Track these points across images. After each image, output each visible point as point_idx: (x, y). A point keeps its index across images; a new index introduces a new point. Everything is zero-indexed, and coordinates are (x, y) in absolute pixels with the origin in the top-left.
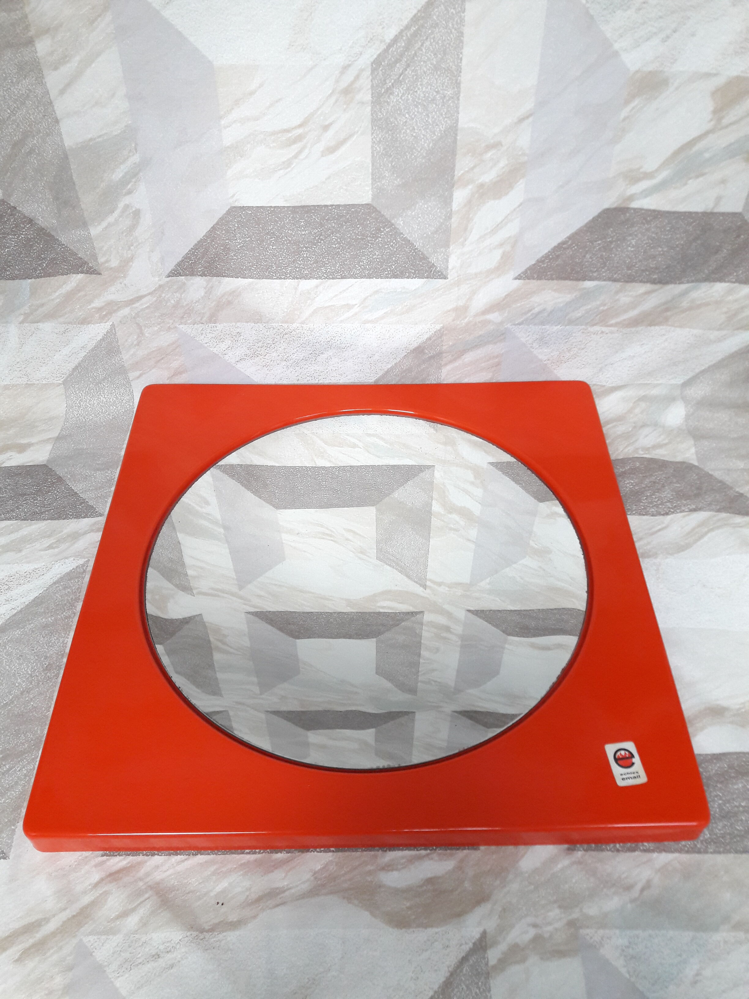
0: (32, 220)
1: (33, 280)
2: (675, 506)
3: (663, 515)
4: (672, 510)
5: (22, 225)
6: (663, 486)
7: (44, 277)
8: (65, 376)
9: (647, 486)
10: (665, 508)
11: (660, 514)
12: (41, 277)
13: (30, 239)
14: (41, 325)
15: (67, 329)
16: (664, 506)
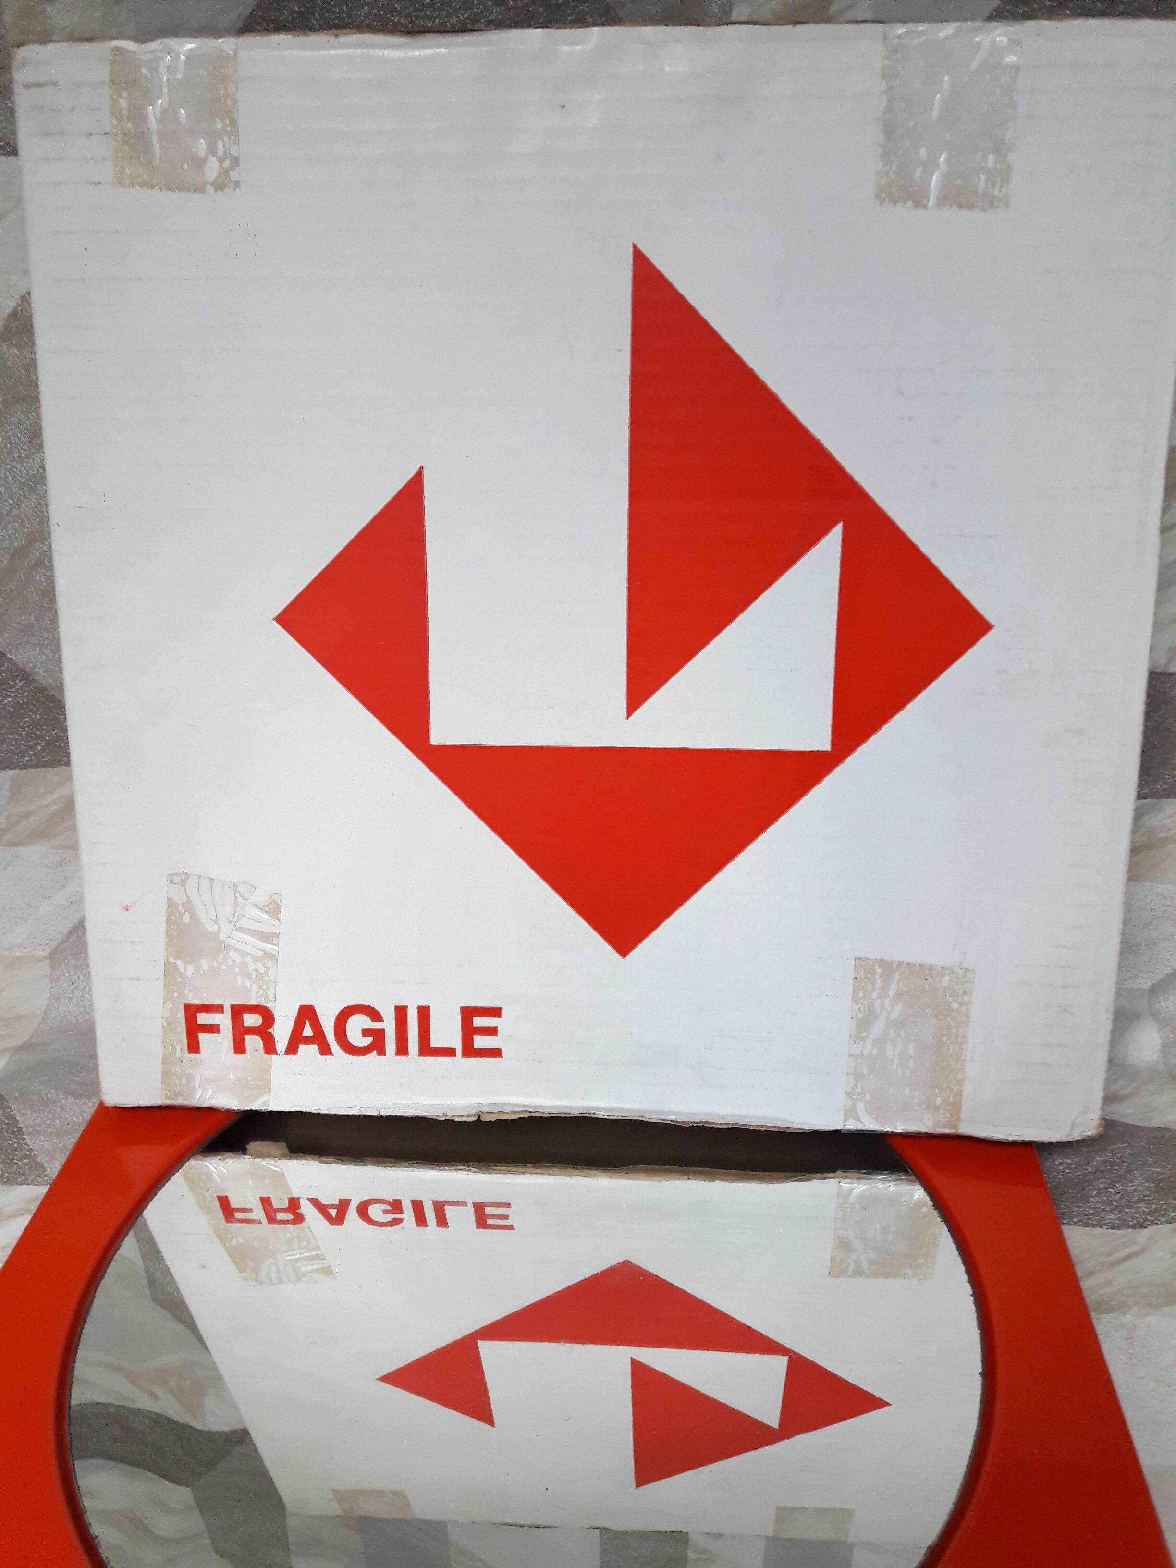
0: (29, 675)
1: (17, 771)
2: (1156, 1210)
3: (1134, 1227)
4: (1150, 1218)
5: (11, 682)
6: (1129, 1171)
7: (36, 766)
8: (55, 944)
9: (1097, 1170)
10: (1135, 1213)
11: (1125, 1225)
12: (31, 767)
13: (22, 705)
14: (23, 851)
15: (65, 858)
16: (1133, 1210)
